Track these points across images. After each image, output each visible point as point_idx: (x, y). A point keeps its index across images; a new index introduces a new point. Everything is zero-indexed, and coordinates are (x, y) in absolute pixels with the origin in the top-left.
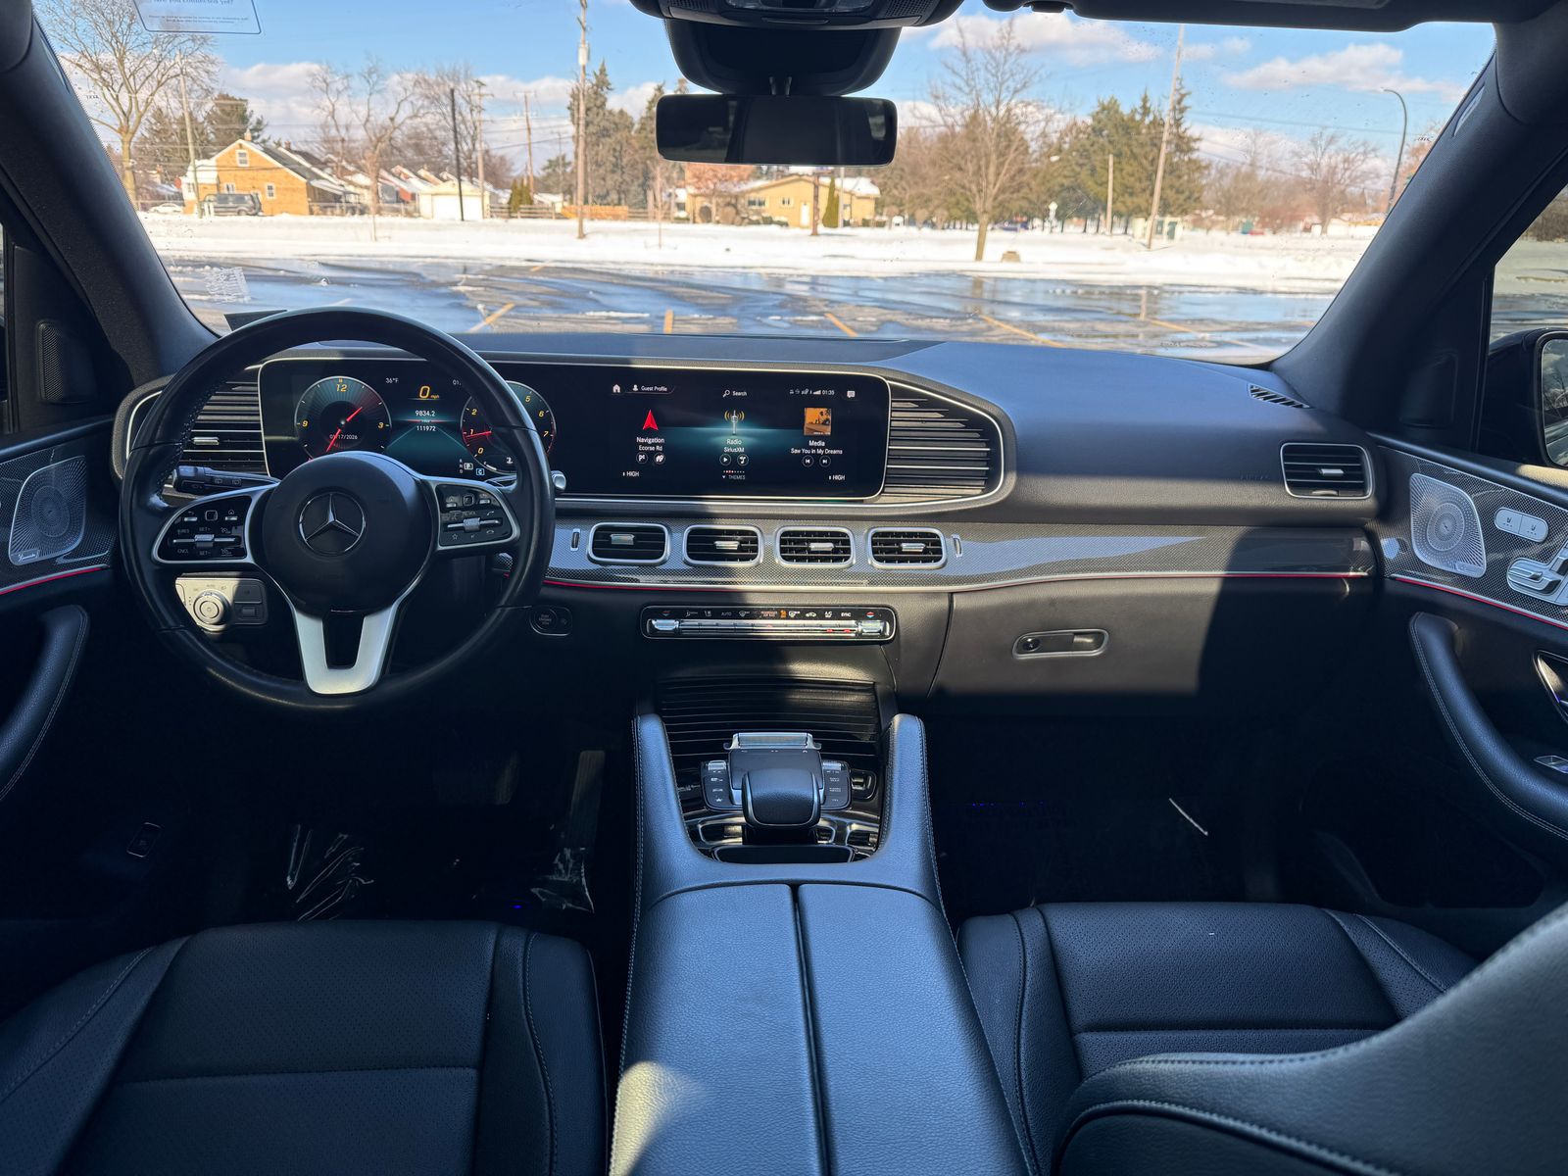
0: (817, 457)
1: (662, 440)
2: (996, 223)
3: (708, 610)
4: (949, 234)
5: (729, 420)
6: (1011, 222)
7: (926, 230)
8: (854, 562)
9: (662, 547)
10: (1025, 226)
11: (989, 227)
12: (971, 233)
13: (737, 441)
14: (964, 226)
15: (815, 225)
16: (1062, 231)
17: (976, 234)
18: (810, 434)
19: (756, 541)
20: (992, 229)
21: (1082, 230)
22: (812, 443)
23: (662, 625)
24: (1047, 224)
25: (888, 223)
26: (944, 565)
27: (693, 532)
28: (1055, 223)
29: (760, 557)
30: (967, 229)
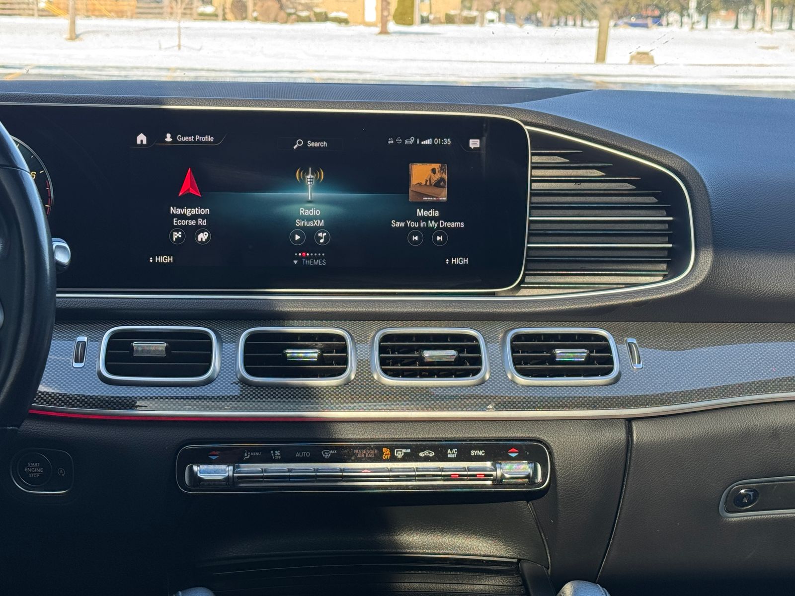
0: (428, 231)
1: (206, 211)
2: (620, 17)
3: (275, 449)
4: (560, 32)
5: (303, 181)
6: (640, 16)
7: (529, 28)
8: (487, 377)
9: (208, 360)
10: (657, 20)
11: (612, 23)
12: (587, 30)
13: (314, 211)
14: (578, 23)
15: (384, 22)
16: (707, 27)
17: (595, 31)
18: (419, 200)
19: (344, 349)
20: (615, 25)
21: (733, 25)
22: (420, 213)
23: (209, 472)
24: (685, 19)
25: (479, 19)
26: (617, 380)
27: (251, 338)
28: (696, 17)
29: (351, 371)
30: (582, 26)
